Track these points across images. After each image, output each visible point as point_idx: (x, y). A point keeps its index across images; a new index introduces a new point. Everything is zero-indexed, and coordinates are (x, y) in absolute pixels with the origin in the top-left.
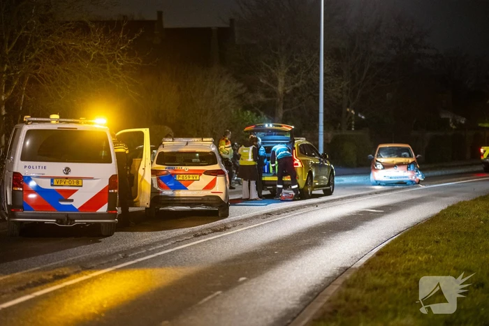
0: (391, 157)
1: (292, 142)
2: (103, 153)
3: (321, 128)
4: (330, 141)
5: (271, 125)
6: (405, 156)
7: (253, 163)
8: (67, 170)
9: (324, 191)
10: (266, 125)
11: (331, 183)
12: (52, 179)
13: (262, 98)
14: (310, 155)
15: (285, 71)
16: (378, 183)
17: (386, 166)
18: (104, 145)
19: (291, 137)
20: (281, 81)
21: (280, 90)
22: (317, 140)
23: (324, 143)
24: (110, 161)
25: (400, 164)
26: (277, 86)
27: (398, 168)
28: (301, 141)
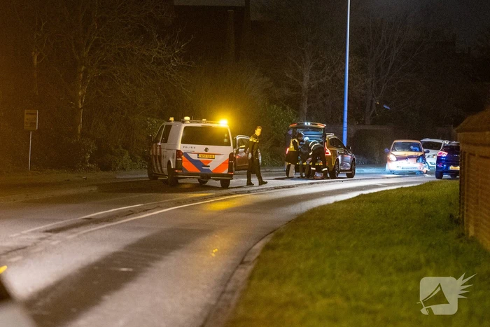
0: (403, 151)
1: (324, 136)
2: (226, 140)
3: (345, 125)
4: (352, 136)
5: (309, 124)
6: (416, 151)
7: (293, 150)
8: (206, 150)
9: (347, 174)
10: (306, 124)
11: (352, 169)
12: (198, 154)
13: (287, 92)
14: (337, 147)
15: (311, 67)
16: (392, 172)
17: (399, 158)
18: (226, 135)
19: (324, 132)
20: (307, 77)
21: (305, 85)
22: (342, 135)
23: (347, 137)
24: (230, 145)
25: (411, 157)
26: (302, 81)
27: (410, 160)
28: (331, 136)
